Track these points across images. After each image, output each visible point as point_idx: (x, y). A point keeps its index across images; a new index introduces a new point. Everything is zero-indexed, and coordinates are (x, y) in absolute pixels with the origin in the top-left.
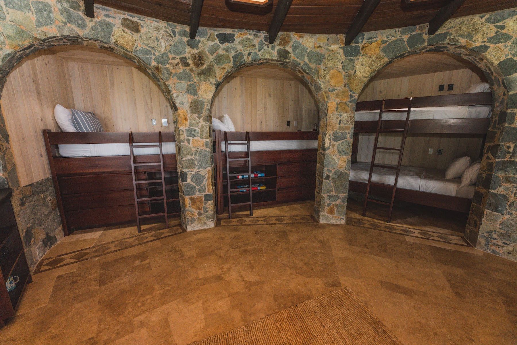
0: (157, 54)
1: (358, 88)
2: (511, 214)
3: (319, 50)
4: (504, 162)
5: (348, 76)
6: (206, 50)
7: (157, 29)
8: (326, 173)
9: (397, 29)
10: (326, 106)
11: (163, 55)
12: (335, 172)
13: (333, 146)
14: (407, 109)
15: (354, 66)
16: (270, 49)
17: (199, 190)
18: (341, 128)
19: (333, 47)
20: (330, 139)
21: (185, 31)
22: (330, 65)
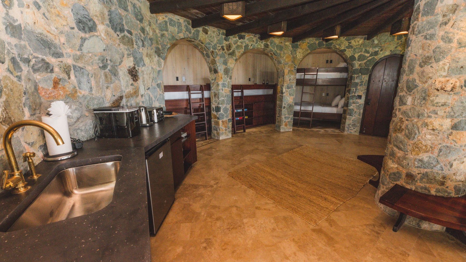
0: (213, 44)
1: (297, 63)
2: (355, 116)
3: (281, 44)
4: (352, 96)
5: (294, 57)
6: (232, 43)
7: (214, 32)
8: (283, 105)
9: (314, 38)
10: (284, 71)
11: (215, 45)
12: (288, 104)
13: (287, 91)
14: (316, 73)
15: (296, 53)
16: (261, 43)
17: (226, 116)
18: (290, 83)
19: (287, 43)
20: (285, 88)
21: (224, 33)
22: (285, 52)
